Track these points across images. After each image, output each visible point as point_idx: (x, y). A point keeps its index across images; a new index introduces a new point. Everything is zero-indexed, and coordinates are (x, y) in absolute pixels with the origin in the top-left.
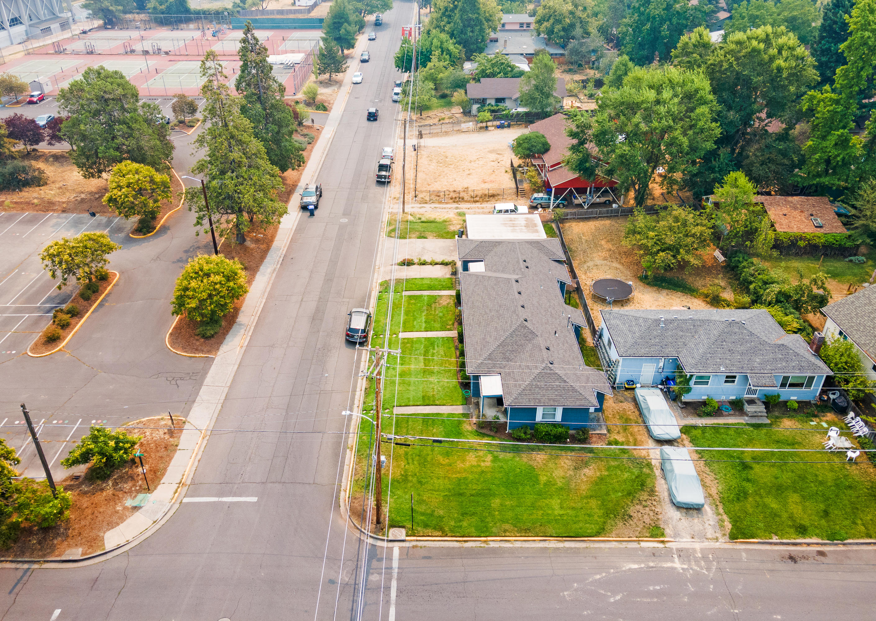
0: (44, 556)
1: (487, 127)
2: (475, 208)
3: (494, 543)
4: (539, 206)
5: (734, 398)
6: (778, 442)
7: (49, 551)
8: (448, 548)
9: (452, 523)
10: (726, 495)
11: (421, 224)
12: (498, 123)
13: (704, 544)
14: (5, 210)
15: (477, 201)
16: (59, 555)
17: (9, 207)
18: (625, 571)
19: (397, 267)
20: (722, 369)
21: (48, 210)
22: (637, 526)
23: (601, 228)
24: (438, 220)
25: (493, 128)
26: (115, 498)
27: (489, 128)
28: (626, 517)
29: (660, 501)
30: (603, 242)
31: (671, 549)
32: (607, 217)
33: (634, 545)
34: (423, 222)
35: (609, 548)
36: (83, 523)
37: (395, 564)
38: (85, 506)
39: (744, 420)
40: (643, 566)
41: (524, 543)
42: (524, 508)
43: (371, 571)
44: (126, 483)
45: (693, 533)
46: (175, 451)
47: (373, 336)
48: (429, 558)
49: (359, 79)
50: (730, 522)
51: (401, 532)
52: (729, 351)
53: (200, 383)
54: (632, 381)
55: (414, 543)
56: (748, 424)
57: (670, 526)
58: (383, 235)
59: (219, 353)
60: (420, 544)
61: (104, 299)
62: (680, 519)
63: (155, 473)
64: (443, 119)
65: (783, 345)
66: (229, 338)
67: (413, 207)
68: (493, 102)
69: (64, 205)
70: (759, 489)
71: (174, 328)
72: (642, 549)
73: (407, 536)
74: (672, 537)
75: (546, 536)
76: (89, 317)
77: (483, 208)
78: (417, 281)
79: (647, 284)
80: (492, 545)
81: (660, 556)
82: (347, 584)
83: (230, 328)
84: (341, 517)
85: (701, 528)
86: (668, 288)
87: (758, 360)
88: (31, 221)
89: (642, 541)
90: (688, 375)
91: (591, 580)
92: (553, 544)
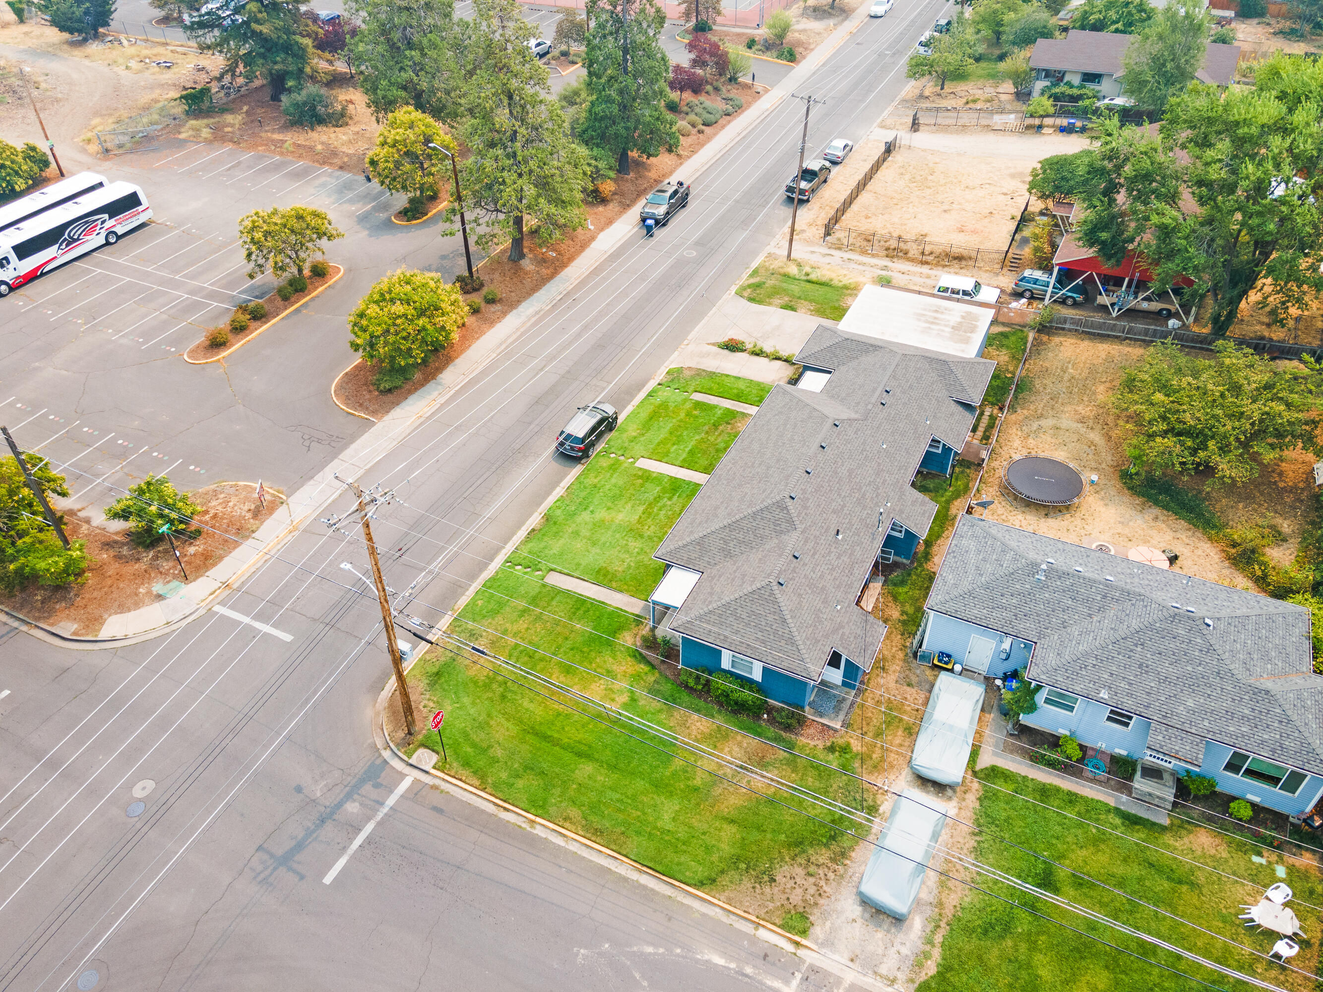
0: (38, 619)
1: (1040, 127)
2: (914, 274)
3: (543, 829)
4: (1028, 294)
5: (1124, 753)
6: (1152, 865)
7: (46, 615)
8: (477, 809)
9: (504, 775)
10: (969, 917)
11: (803, 284)
12: (1064, 122)
13: (865, 979)
14: (282, 154)
15: (927, 263)
16: (52, 625)
17: (288, 151)
18: (697, 961)
19: (716, 349)
20: (1104, 694)
21: (324, 163)
22: (772, 900)
23: (1117, 359)
24: (835, 282)
25: (1051, 131)
26: (144, 577)
27: (1045, 130)
28: (766, 878)
29: (842, 876)
30: (1101, 388)
31: (802, 961)
32: (1144, 341)
33: (748, 928)
34: (809, 281)
35: (704, 915)
36: (95, 594)
37: (391, 801)
38: (110, 573)
39: (1117, 799)
40: (733, 965)
41: (584, 848)
42: (618, 796)
43: (356, 796)
44: (167, 560)
45: (858, 952)
46: (247, 537)
47: (600, 452)
48: (438, 810)
49: (879, 10)
50: (939, 965)
51: (430, 759)
52: (1140, 666)
53: (334, 454)
54: (949, 656)
55: (437, 782)
56: (1118, 811)
57: (828, 924)
58: (734, 289)
59: (386, 418)
60: (444, 786)
61: (306, 303)
62: (854, 921)
63: (206, 559)
64: (975, 101)
65: (1267, 692)
66: (412, 399)
67: (813, 252)
68: (1076, 80)
69: (346, 159)
70: (1038, 934)
71: (356, 367)
72: (754, 940)
73: (434, 768)
74: (816, 943)
75: (619, 853)
76: (274, 325)
77: (928, 277)
78: (726, 380)
79: (1129, 489)
80: (539, 831)
81: (774, 964)
82: (314, 801)
83: (423, 385)
84: (374, 706)
85: (880, 951)
86: (1166, 507)
87: (1190, 703)
88: (298, 175)
89: (763, 926)
90: (1034, 683)
91: (635, 949)
92: (624, 869)
